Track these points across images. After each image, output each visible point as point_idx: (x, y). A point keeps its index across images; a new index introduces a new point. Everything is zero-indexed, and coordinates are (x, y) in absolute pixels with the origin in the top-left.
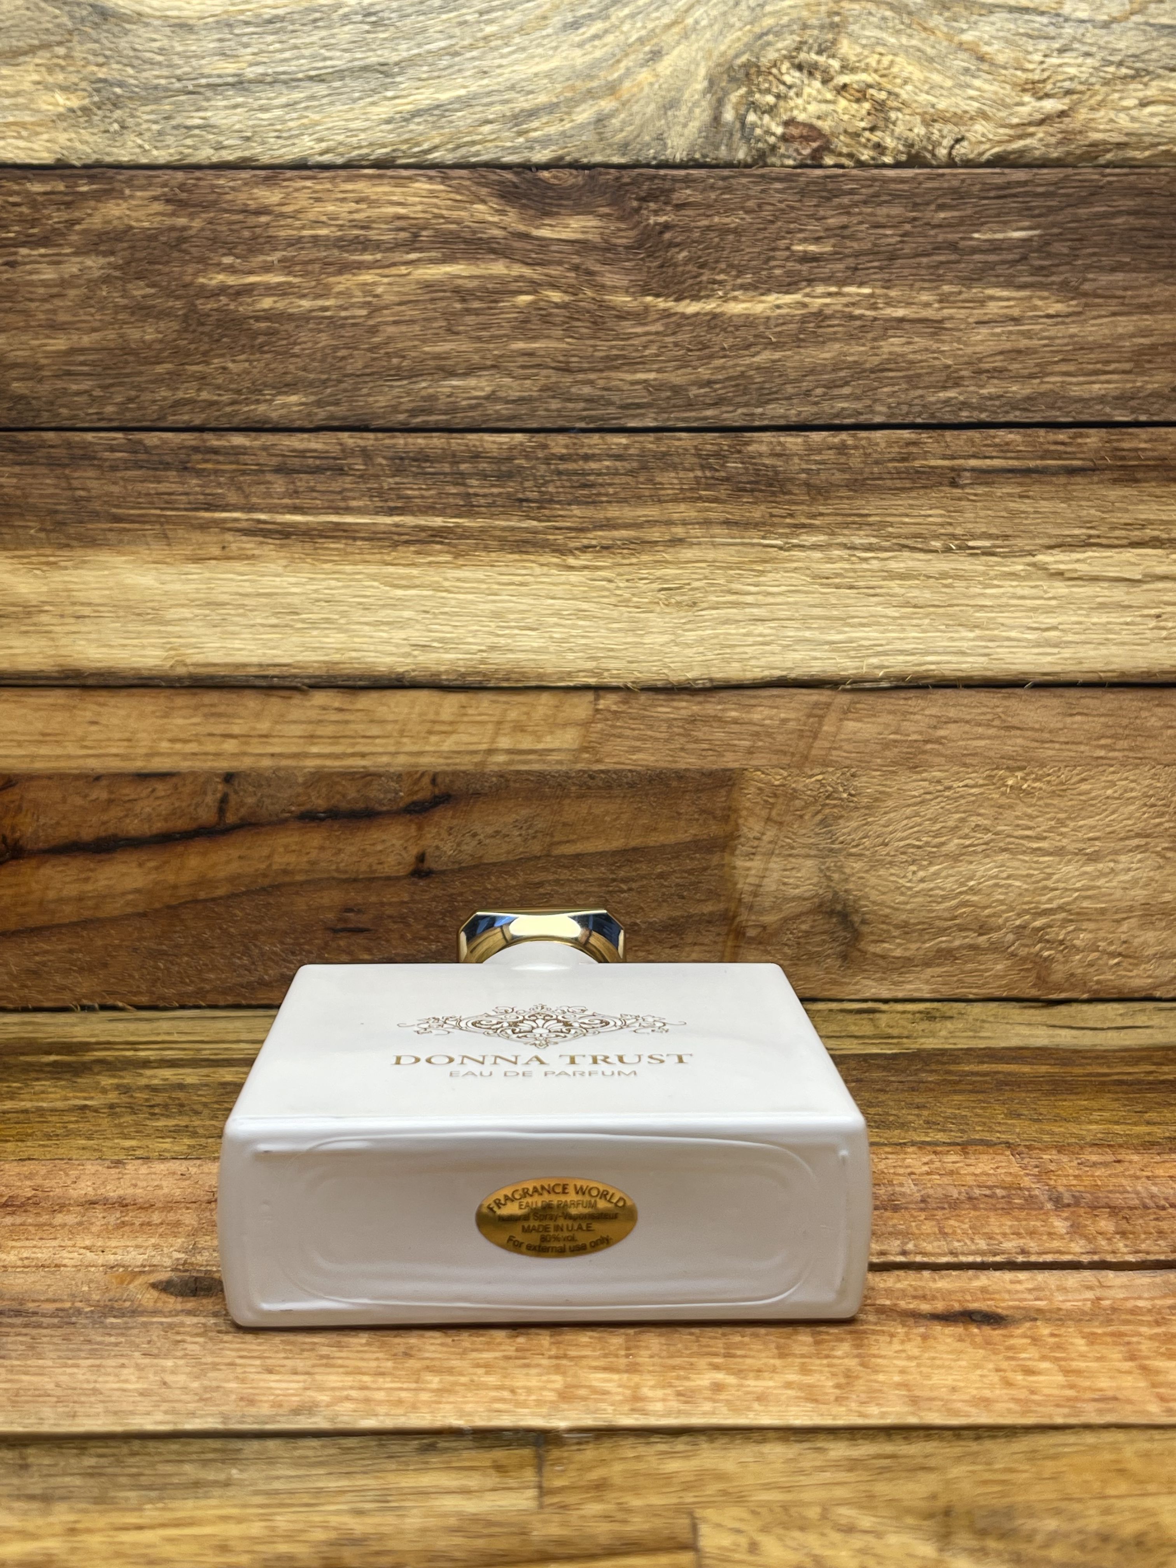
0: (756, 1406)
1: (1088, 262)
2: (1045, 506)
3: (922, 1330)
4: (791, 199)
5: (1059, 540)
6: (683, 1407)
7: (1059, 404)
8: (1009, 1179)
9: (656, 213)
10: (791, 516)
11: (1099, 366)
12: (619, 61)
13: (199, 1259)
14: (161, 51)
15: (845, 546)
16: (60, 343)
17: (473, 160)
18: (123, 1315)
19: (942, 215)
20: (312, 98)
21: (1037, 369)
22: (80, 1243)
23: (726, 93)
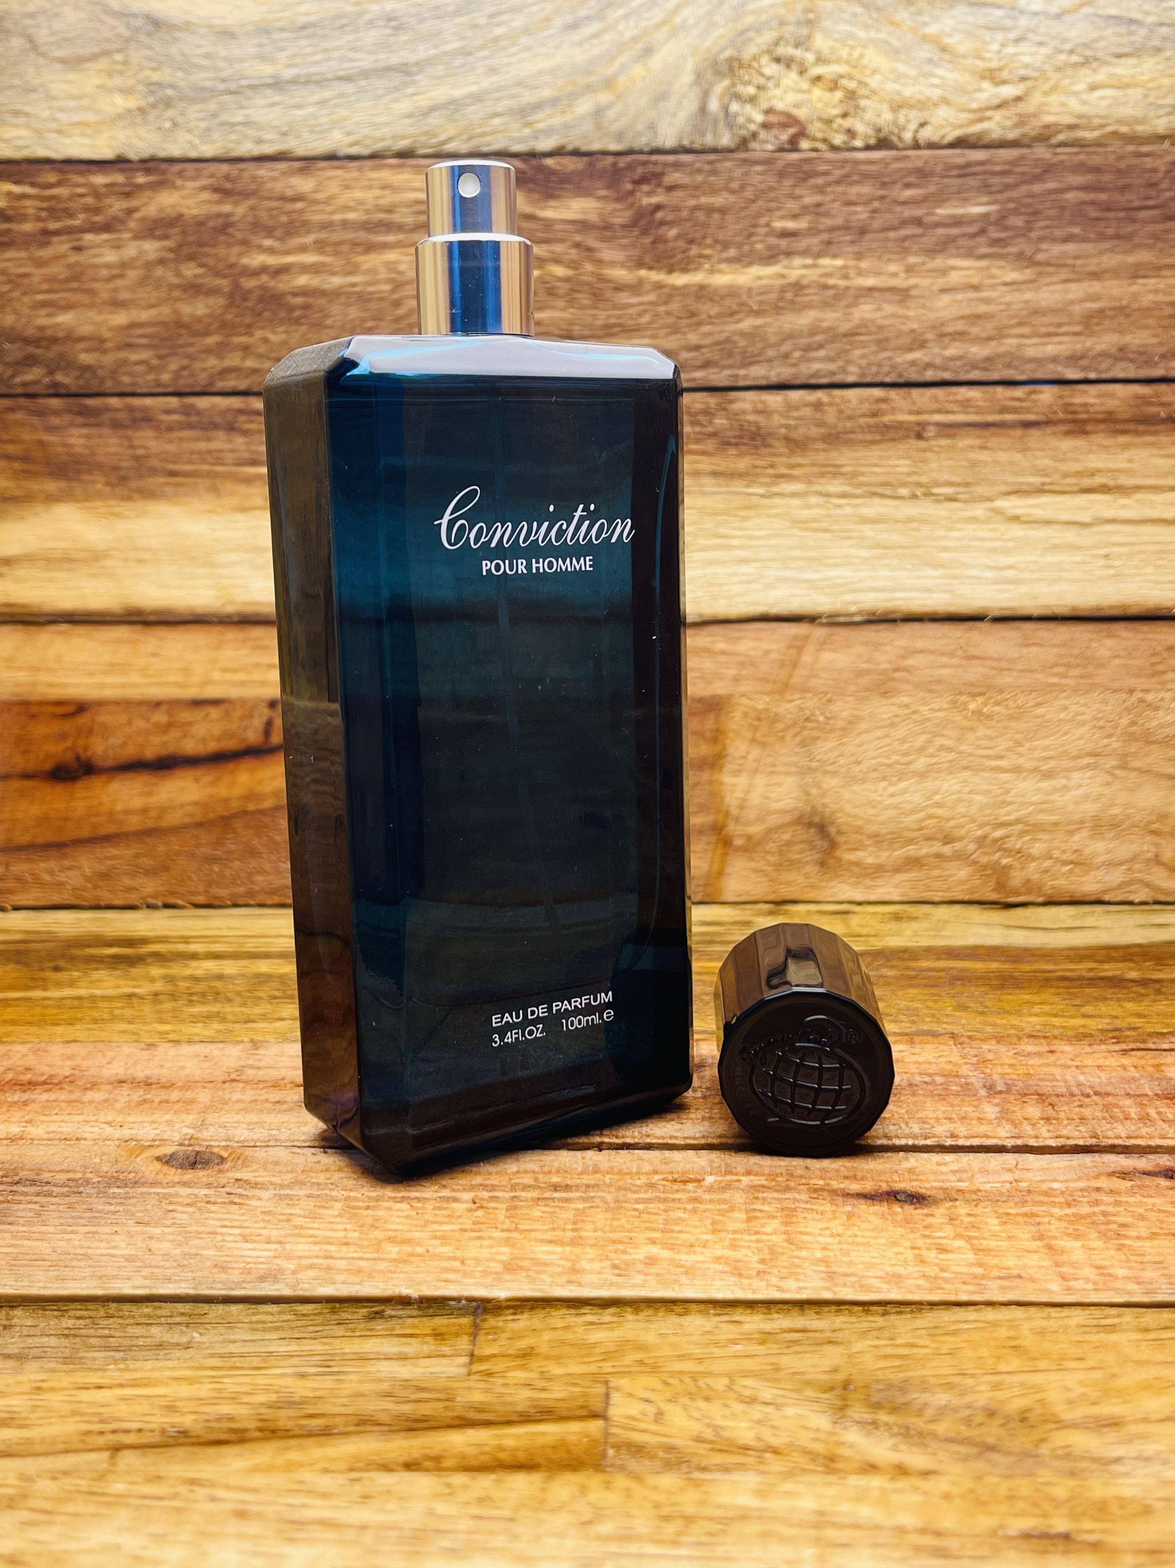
0: (683, 1279)
1: (1041, 233)
2: (1003, 456)
3: (849, 1208)
4: (771, 180)
5: (1015, 488)
6: (615, 1279)
7: (1015, 363)
8: (949, 1067)
9: (649, 194)
10: (772, 466)
11: (1052, 329)
12: (614, 58)
13: (205, 1134)
14: (208, 56)
15: (821, 494)
16: (121, 318)
17: (485, 149)
18: (126, 1186)
19: (908, 193)
20: (341, 95)
21: (995, 332)
22: (102, 1119)
23: (711, 85)
